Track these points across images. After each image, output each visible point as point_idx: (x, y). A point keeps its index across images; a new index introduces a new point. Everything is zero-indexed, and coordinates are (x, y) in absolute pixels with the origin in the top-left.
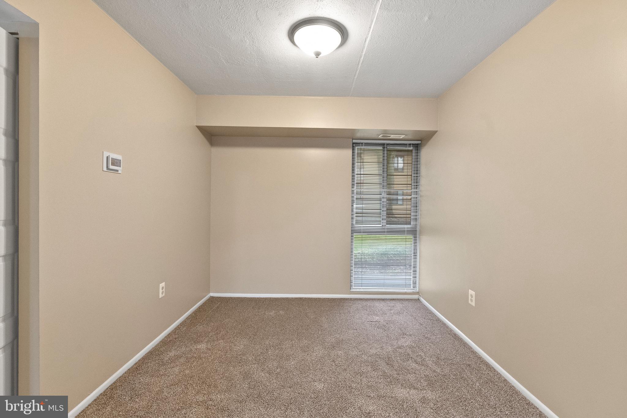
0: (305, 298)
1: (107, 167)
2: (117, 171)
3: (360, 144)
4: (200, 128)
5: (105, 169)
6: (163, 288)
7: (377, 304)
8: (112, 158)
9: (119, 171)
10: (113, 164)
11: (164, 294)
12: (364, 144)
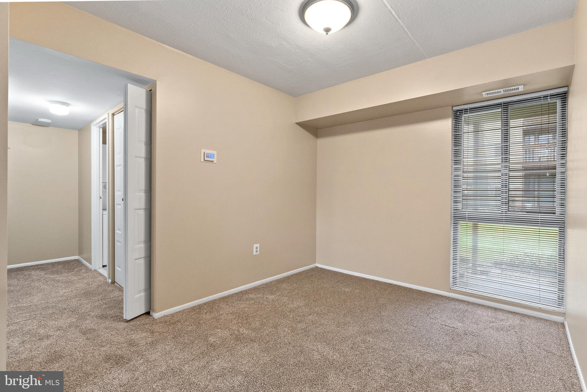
0: (395, 285)
1: (204, 159)
2: (213, 161)
3: (463, 110)
4: (300, 124)
5: (202, 160)
6: (257, 248)
7: (479, 311)
8: (207, 153)
9: (214, 161)
10: (207, 157)
11: (258, 253)
12: (470, 109)
